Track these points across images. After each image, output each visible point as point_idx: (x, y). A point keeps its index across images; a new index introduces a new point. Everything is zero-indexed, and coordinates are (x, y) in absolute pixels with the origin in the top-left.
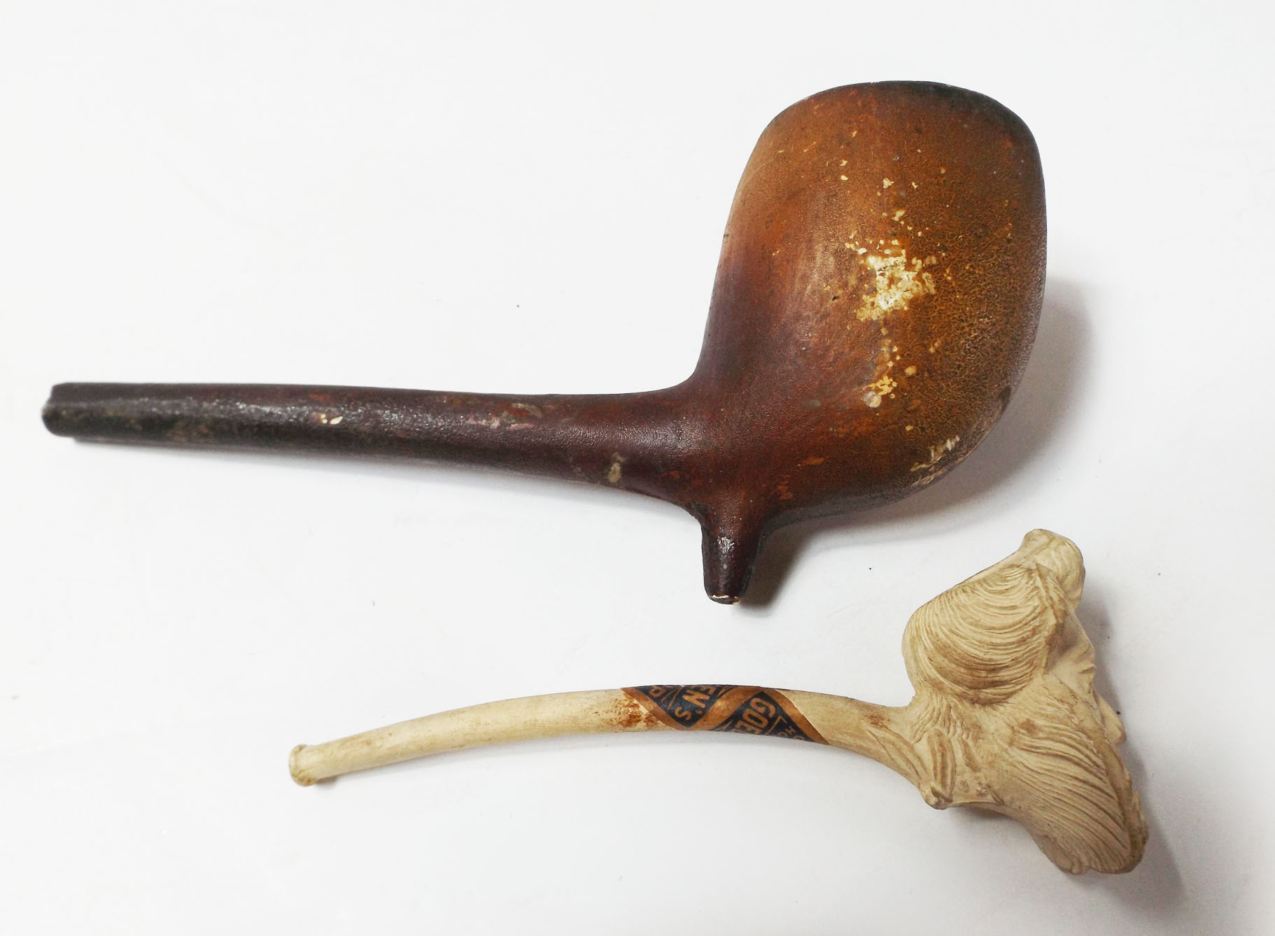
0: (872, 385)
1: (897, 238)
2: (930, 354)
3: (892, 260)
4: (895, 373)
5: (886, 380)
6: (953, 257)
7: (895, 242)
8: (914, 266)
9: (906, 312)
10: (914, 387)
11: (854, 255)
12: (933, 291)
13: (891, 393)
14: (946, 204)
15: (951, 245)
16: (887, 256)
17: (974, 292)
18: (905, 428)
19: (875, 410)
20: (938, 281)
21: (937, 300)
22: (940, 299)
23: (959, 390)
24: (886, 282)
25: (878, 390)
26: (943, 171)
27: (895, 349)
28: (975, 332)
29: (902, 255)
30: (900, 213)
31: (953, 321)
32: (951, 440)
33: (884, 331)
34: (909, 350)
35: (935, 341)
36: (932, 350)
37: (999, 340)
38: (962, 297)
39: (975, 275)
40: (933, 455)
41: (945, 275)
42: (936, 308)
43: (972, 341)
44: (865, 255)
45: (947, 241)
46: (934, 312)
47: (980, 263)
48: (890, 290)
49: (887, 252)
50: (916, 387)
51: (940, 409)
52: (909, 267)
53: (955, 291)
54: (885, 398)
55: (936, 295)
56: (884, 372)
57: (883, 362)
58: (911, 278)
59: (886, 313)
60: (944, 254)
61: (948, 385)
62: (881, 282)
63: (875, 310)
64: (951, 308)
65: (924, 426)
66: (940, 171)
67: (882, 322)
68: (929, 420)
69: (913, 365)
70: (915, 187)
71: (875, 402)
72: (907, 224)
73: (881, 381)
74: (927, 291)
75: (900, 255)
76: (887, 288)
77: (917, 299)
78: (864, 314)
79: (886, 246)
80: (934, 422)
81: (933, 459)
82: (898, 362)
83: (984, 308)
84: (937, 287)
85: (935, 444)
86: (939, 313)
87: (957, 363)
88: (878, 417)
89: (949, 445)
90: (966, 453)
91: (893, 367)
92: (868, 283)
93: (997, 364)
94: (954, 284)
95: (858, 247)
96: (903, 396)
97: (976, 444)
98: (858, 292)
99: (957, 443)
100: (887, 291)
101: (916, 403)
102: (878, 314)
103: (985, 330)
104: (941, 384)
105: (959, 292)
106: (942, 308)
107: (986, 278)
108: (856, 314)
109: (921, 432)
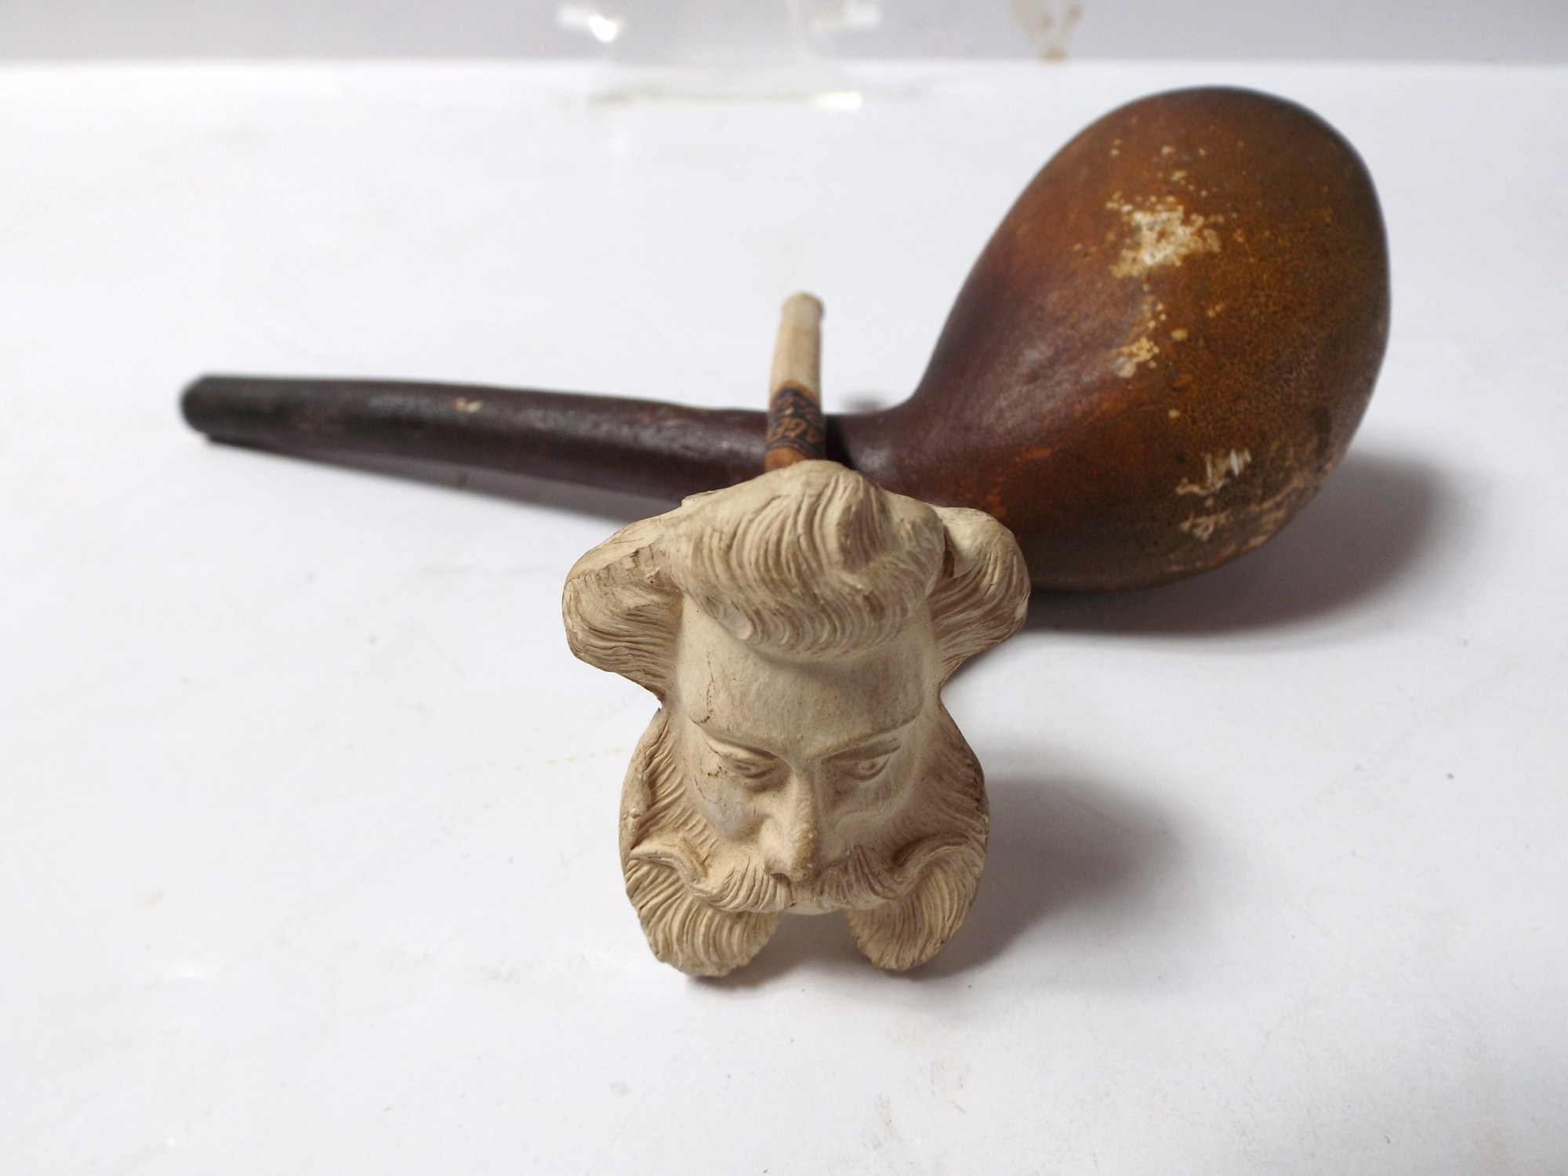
0: (1125, 350)
1: (1174, 196)
2: (1208, 318)
3: (1164, 216)
4: (1158, 336)
5: (1145, 343)
6: (1247, 220)
7: (1171, 199)
8: (1194, 222)
9: (1178, 269)
10: (1183, 356)
11: (1116, 214)
12: (1217, 249)
13: (1150, 361)
14: (1242, 171)
15: (1245, 208)
16: (1160, 211)
17: (1275, 261)
18: (1167, 413)
19: (1127, 381)
20: (1226, 239)
21: (1222, 259)
22: (1226, 259)
23: (1249, 374)
24: (1154, 235)
25: (1131, 355)
26: (1241, 144)
27: (1160, 307)
28: (1274, 305)
29: (1178, 210)
30: (1180, 174)
31: (1244, 285)
32: (1237, 454)
33: (1146, 288)
34: (1179, 310)
35: (1216, 304)
36: (1211, 313)
38: (1256, 262)
39: (1276, 244)
40: (1209, 470)
41: (1235, 236)
42: (1220, 267)
43: (1270, 315)
44: (1129, 213)
45: (1240, 204)
46: (1217, 271)
47: (1285, 235)
48: (1159, 245)
49: (1159, 207)
50: (1187, 356)
51: (1219, 395)
52: (1186, 221)
53: (1247, 254)
54: (1142, 367)
55: (1221, 254)
56: (1143, 333)
57: (1142, 322)
58: (1188, 233)
59: (1150, 269)
60: (1235, 215)
61: (1233, 364)
62: (1148, 236)
63: (1136, 266)
64: (1242, 271)
65: (1196, 414)
66: (1236, 143)
67: (1144, 278)
68: (1203, 407)
69: (1186, 328)
70: (1203, 153)
71: (1127, 370)
72: (1188, 183)
73: (1137, 344)
74: (1208, 247)
75: (1176, 210)
76: (1154, 243)
77: (1195, 256)
78: (1121, 271)
79: (1159, 201)
80: (1211, 414)
81: (1209, 481)
82: (1163, 324)
83: (1288, 282)
84: (1223, 246)
85: (1213, 453)
86: (1224, 273)
87: (1247, 337)
88: (1130, 391)
89: (1236, 462)
90: (1263, 500)
91: (1156, 329)
92: (1131, 238)
93: (1306, 359)
94: (1247, 246)
95: (1121, 205)
96: (1167, 367)
97: (1278, 491)
98: (1116, 247)
99: (1247, 466)
100: (1156, 246)
101: (1185, 378)
102: (1141, 269)
103: (1289, 308)
104: (1223, 360)
105: (1253, 255)
106: (1228, 268)
107: (1293, 252)
108: (1111, 271)
109: (1192, 424)
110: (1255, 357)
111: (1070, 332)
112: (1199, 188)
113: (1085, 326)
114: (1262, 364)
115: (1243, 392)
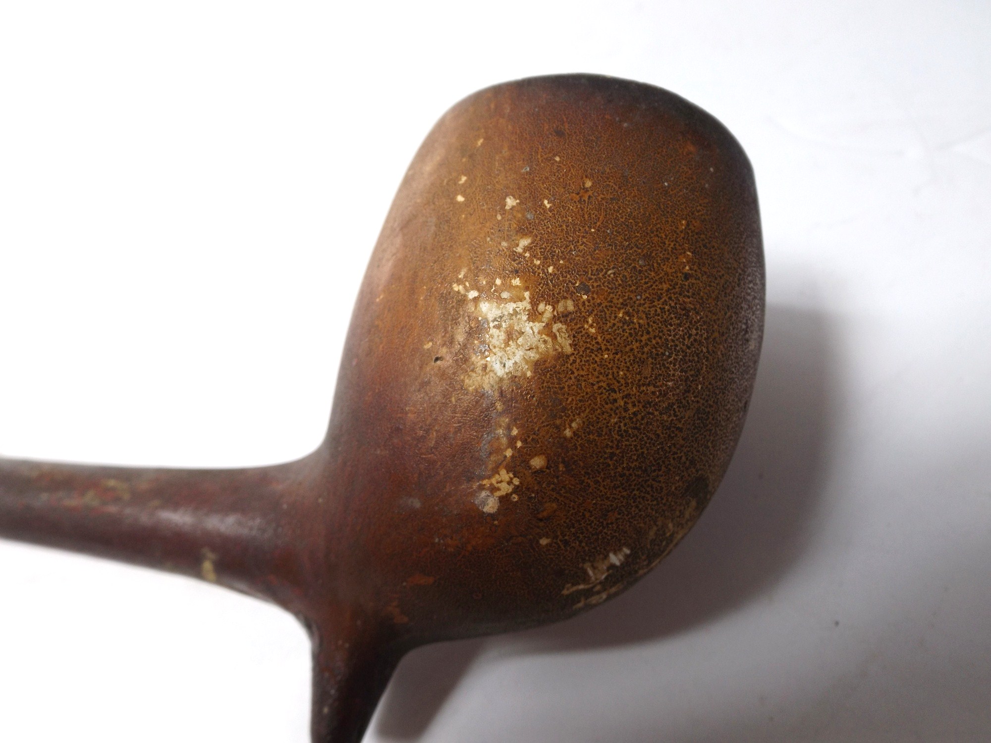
0: (486, 482)
1: (518, 276)
2: (565, 438)
3: (511, 307)
4: (517, 465)
5: (504, 475)
6: (599, 301)
7: (517, 282)
8: (542, 314)
9: (529, 380)
10: (544, 485)
11: (462, 300)
12: (568, 350)
13: (511, 494)
14: (590, 228)
15: (595, 284)
16: (505, 301)
17: (632, 350)
18: (538, 542)
19: (491, 516)
20: (577, 335)
21: (574, 362)
22: (578, 361)
23: (615, 487)
24: (503, 336)
25: (493, 489)
26: (589, 184)
27: (515, 432)
28: (634, 405)
29: (525, 299)
30: (525, 242)
31: (600, 391)
32: (615, 553)
33: (499, 408)
34: (534, 434)
35: (572, 421)
36: (568, 433)
37: (675, 416)
38: (611, 356)
39: (632, 326)
40: (590, 572)
41: (586, 326)
42: (573, 373)
43: (631, 419)
44: (476, 300)
45: (591, 279)
46: (570, 378)
47: (641, 309)
48: (508, 348)
49: (505, 295)
50: (549, 484)
51: (587, 515)
52: (534, 315)
53: (601, 349)
54: (505, 500)
55: (573, 354)
56: (500, 464)
57: (499, 451)
58: (536, 331)
59: (501, 380)
60: (585, 297)
61: (597, 482)
62: (496, 336)
63: (487, 376)
64: (596, 373)
65: (566, 538)
66: (584, 183)
67: (496, 394)
68: (573, 530)
69: (544, 454)
70: (548, 206)
71: (491, 505)
72: (534, 256)
73: (497, 476)
74: (559, 350)
75: (521, 299)
76: (503, 346)
77: (545, 361)
78: (473, 381)
79: (504, 287)
80: (582, 533)
81: (593, 579)
82: (520, 450)
83: (647, 371)
84: (574, 345)
85: (591, 561)
86: (578, 380)
87: (608, 451)
88: (496, 527)
89: (615, 559)
90: (649, 564)
91: (513, 457)
92: (480, 338)
95: (468, 290)
96: (530, 497)
97: (665, 550)
98: (465, 351)
99: (628, 556)
100: (504, 349)
101: (550, 507)
102: (492, 381)
103: (649, 403)
104: (586, 481)
105: (607, 349)
106: (582, 373)
107: (650, 330)
108: (463, 381)
109: (565, 546)
110: (620, 469)
112: (545, 265)
114: (627, 473)
115: (612, 505)
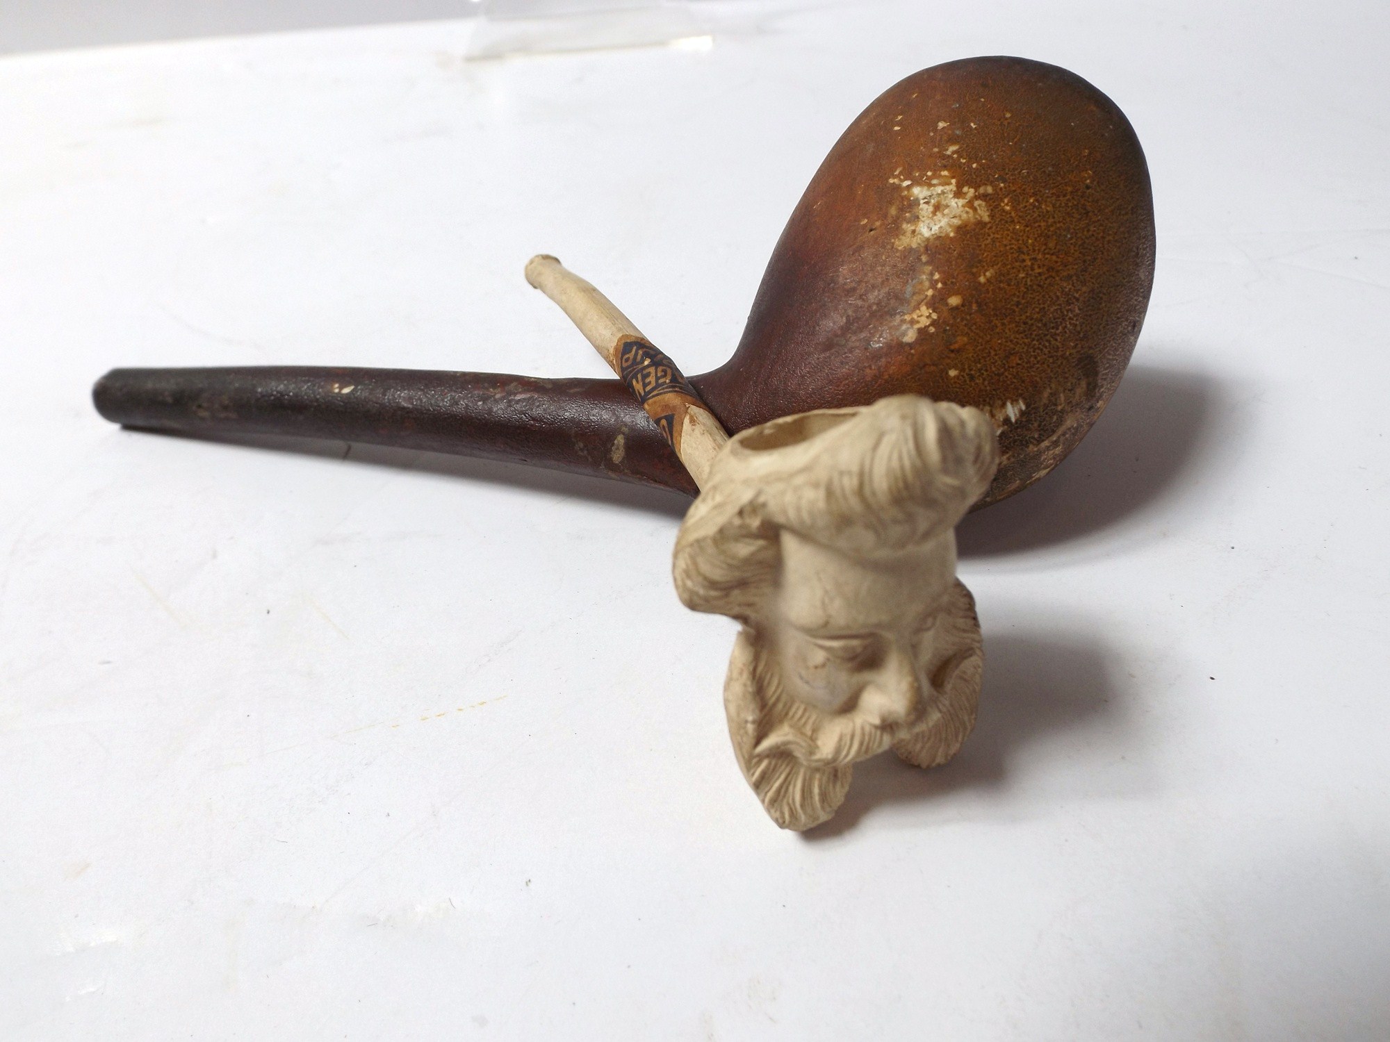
0: (907, 317)
1: (947, 170)
2: (980, 283)
3: (939, 189)
4: (936, 303)
5: (924, 310)
6: (1014, 189)
7: (945, 173)
8: (965, 194)
9: (951, 239)
10: (958, 320)
11: (897, 188)
12: (986, 219)
13: (929, 326)
14: (1009, 141)
15: (1011, 178)
16: (934, 185)
17: (1039, 226)
18: (947, 373)
19: (910, 345)
20: (994, 208)
21: (991, 228)
22: (994, 227)
23: (1018, 333)
24: (931, 209)
25: (913, 322)
26: (1008, 115)
27: (937, 276)
28: (1039, 267)
29: (952, 184)
30: (953, 148)
31: (1012, 251)
32: (1012, 404)
33: (924, 258)
34: (953, 278)
35: (986, 271)
36: (982, 279)
38: (1022, 228)
39: (1040, 210)
41: (1002, 204)
42: (989, 235)
43: (1036, 277)
44: (909, 187)
45: (1007, 174)
46: (987, 239)
47: (1048, 200)
48: (935, 217)
49: (935, 182)
50: (962, 320)
51: (993, 353)
53: (1013, 221)
54: (922, 332)
55: (990, 222)
56: (922, 301)
57: (921, 291)
58: (960, 204)
59: (928, 239)
60: (1002, 185)
61: (1003, 324)
62: (925, 210)
63: (916, 238)
64: (1009, 238)
65: (973, 372)
66: (1004, 115)
67: (922, 250)
68: (979, 366)
69: (960, 294)
70: (974, 127)
71: (910, 336)
72: (960, 156)
73: (918, 311)
74: (979, 219)
75: (949, 184)
76: (931, 216)
77: (966, 226)
78: (903, 242)
79: (934, 177)
80: (986, 371)
82: (940, 291)
83: (1051, 245)
84: (992, 216)
85: (991, 406)
86: (993, 241)
87: (1015, 299)
88: (913, 355)
89: (1012, 411)
90: (1040, 441)
91: (933, 296)
92: (910, 212)
93: (1070, 315)
94: (1013, 214)
95: (903, 181)
96: (945, 330)
97: (1054, 432)
98: (897, 221)
99: (1022, 413)
100: (932, 218)
101: (961, 340)
102: (919, 241)
103: (1053, 269)
104: (994, 321)
105: (1019, 222)
106: (996, 236)
107: (1056, 216)
108: (893, 243)
109: (970, 381)
110: (1023, 317)
111: (860, 303)
112: (971, 160)
113: (873, 297)
114: (1030, 322)
115: (1014, 349)
